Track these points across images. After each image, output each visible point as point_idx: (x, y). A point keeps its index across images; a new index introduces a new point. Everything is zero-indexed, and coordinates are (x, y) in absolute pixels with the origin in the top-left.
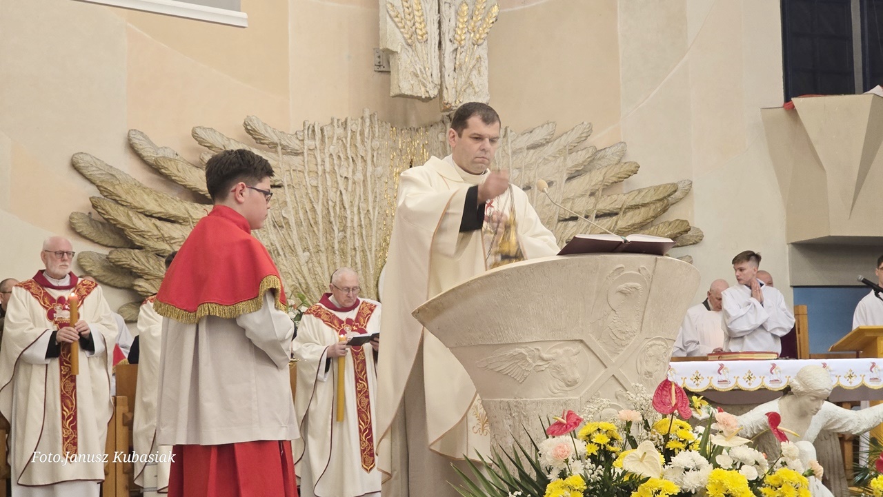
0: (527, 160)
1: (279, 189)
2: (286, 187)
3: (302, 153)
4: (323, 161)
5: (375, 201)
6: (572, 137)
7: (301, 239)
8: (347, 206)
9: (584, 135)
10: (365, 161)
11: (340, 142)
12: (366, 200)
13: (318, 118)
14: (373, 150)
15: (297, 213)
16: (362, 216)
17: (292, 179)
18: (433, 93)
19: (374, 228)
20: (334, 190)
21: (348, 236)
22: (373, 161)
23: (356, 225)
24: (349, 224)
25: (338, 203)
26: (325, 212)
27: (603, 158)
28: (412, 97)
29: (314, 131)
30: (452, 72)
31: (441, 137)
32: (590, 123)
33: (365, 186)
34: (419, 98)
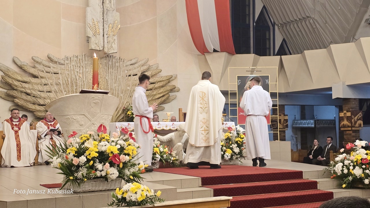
0: (130, 68)
1: (58, 74)
2: (60, 74)
3: (65, 65)
4: (71, 67)
5: (86, 78)
6: (143, 62)
7: (64, 88)
8: (77, 80)
9: (146, 61)
10: (83, 67)
11: (76, 62)
12: (83, 78)
13: (70, 55)
14: (85, 64)
15: (63, 81)
16: (82, 82)
17: (61, 72)
18: (101, 49)
19: (86, 86)
20: (74, 75)
21: (78, 88)
22: (85, 67)
23: (80, 85)
24: (78, 84)
25: (75, 79)
26: (71, 81)
27: (152, 68)
28: (95, 50)
29: (68, 58)
30: (107, 43)
31: (105, 61)
32: (148, 58)
33: (83, 74)
34: (97, 50)
